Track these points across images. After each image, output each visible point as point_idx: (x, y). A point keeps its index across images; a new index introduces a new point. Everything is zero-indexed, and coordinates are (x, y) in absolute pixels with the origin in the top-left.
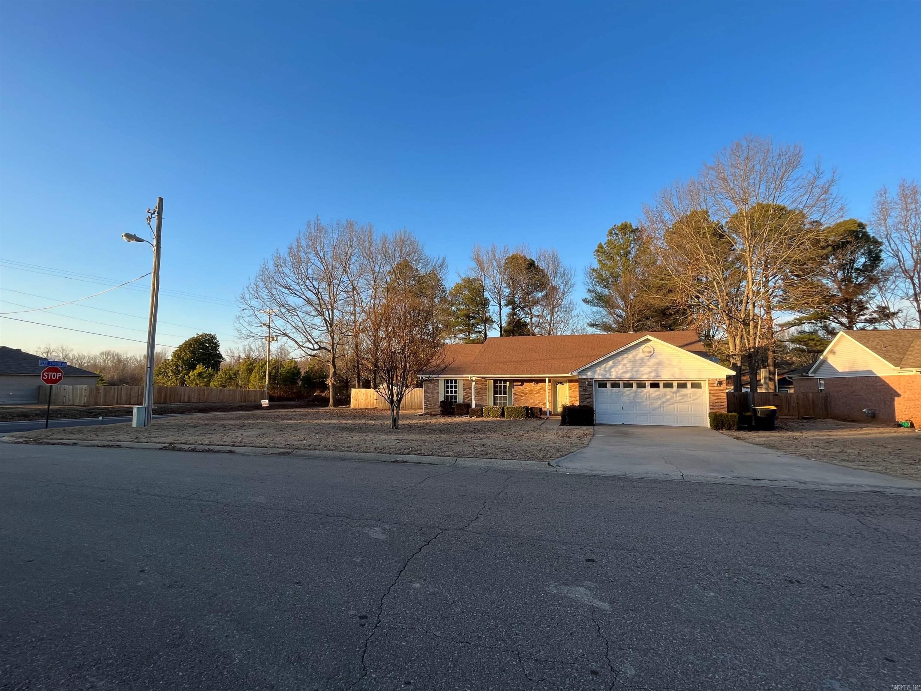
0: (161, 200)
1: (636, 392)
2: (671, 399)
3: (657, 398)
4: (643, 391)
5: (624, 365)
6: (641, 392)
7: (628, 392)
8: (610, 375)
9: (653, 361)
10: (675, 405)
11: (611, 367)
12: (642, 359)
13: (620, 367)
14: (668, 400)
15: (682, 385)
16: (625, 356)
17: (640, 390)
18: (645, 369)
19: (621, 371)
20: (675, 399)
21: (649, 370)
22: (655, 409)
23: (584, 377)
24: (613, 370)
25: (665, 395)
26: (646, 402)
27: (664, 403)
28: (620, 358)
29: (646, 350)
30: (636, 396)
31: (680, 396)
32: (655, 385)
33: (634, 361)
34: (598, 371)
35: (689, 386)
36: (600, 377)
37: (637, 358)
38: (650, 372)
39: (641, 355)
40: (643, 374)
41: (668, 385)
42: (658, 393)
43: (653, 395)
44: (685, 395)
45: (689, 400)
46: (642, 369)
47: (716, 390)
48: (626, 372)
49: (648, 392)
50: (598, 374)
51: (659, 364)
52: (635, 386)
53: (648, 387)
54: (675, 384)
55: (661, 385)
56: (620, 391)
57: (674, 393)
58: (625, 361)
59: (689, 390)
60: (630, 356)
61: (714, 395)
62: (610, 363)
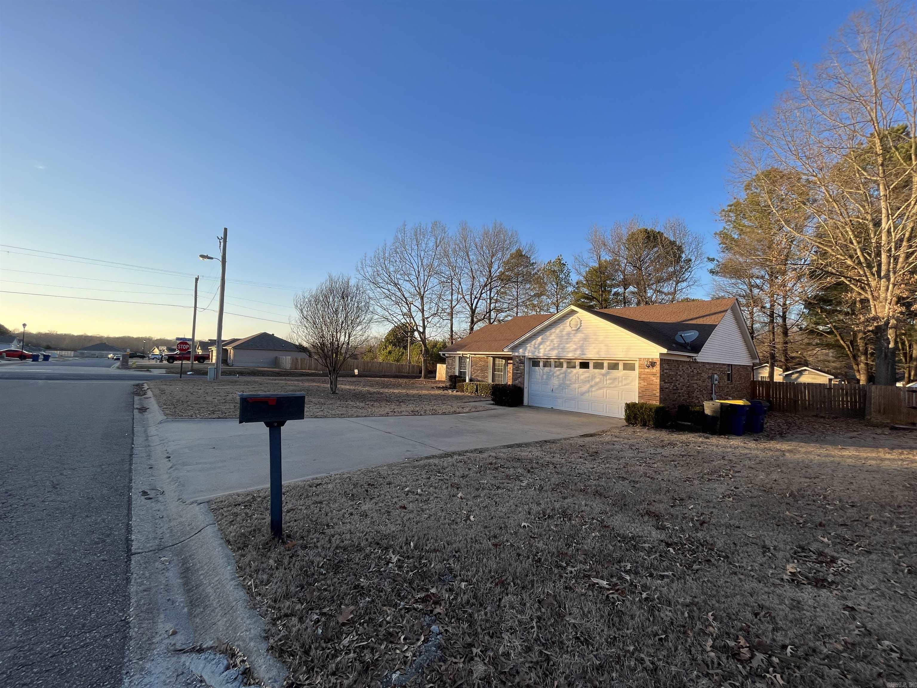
0: (226, 229)
1: (565, 373)
2: (600, 382)
3: (586, 381)
4: (572, 371)
5: (552, 341)
6: (570, 373)
7: (558, 373)
8: (539, 353)
9: (580, 336)
10: (605, 390)
11: (540, 344)
12: (568, 334)
13: (548, 343)
14: (596, 384)
15: (614, 366)
16: (553, 330)
17: (569, 370)
18: (571, 346)
19: (548, 348)
20: (605, 383)
21: (575, 347)
22: (583, 394)
23: (516, 354)
24: (541, 347)
25: (593, 377)
26: (574, 385)
27: (592, 386)
28: (548, 333)
29: (573, 323)
30: (565, 377)
31: (610, 379)
32: (585, 365)
33: (561, 337)
34: (529, 348)
35: (621, 367)
36: (530, 354)
37: (564, 333)
38: (575, 350)
39: (568, 329)
40: (569, 352)
41: (599, 365)
42: (587, 375)
43: (582, 377)
44: (615, 379)
45: (620, 384)
46: (568, 345)
47: (647, 374)
48: (553, 349)
49: (577, 372)
50: (528, 351)
51: (585, 339)
52: (565, 365)
53: (578, 367)
54: (606, 365)
55: (591, 365)
56: (551, 371)
57: (604, 375)
58: (553, 337)
59: (620, 372)
60: (556, 331)
61: (644, 379)
62: (539, 339)
